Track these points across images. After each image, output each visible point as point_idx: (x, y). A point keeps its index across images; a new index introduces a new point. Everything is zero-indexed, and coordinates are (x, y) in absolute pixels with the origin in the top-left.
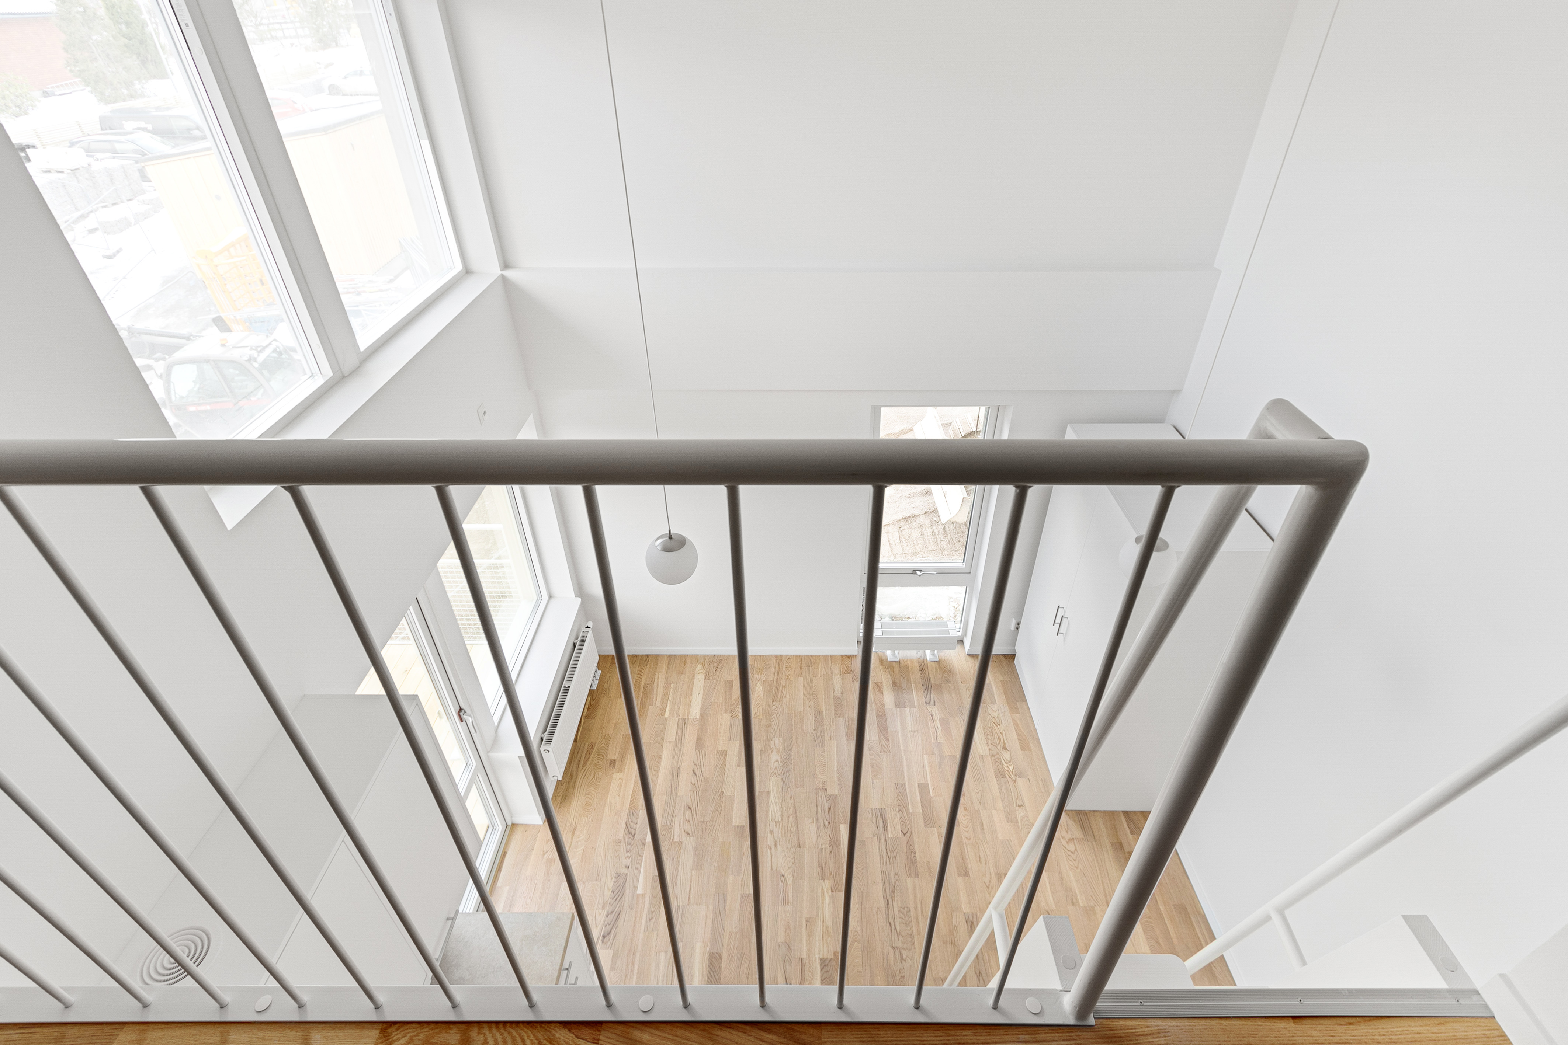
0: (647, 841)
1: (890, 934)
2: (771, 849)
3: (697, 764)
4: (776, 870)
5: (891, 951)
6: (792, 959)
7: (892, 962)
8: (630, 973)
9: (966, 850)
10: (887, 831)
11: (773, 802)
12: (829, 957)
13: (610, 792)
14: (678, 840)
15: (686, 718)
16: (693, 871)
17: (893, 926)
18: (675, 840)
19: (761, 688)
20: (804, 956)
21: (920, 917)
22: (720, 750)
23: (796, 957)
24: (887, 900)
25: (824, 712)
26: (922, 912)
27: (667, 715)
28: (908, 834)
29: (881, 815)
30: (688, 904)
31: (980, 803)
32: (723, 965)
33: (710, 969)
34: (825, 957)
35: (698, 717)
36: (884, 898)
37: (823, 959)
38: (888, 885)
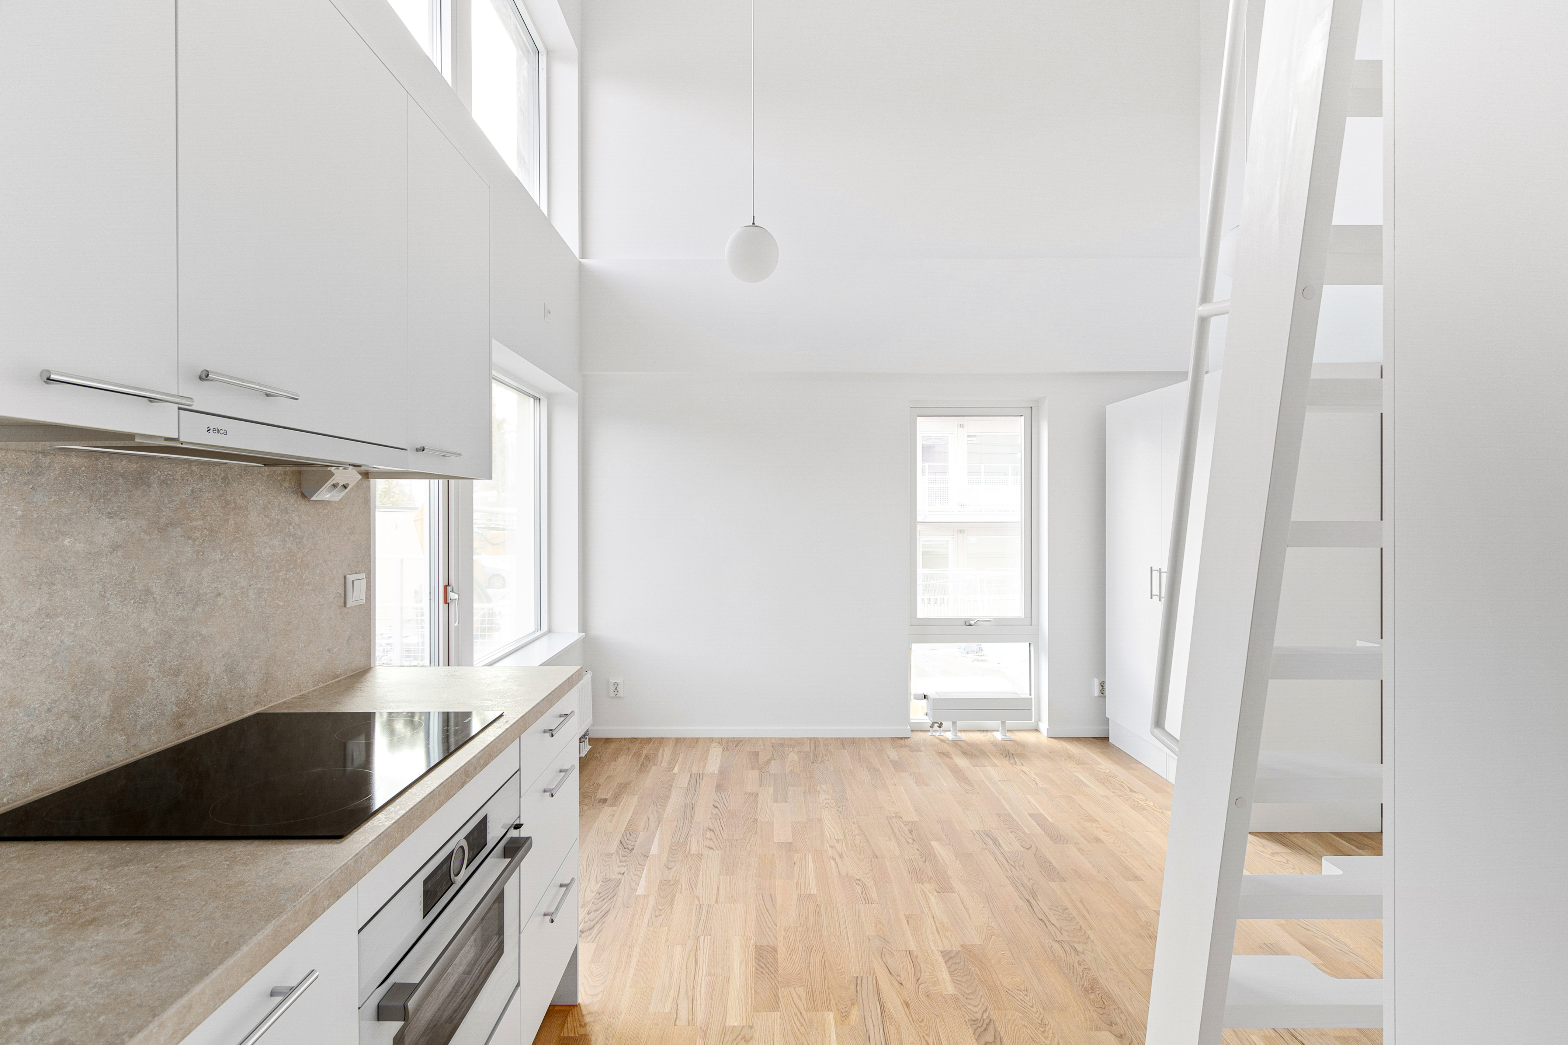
0: (650, 854)
1: (1046, 929)
2: (834, 859)
3: (718, 801)
4: (847, 875)
5: (1056, 946)
6: (894, 952)
7: (1062, 955)
8: (623, 966)
9: (1126, 862)
10: (1001, 846)
11: (829, 825)
12: (954, 949)
13: (598, 820)
14: (696, 853)
15: (701, 772)
16: (721, 877)
17: (1047, 923)
18: (692, 852)
19: (796, 756)
20: (913, 947)
21: (1087, 915)
22: (749, 792)
23: (900, 949)
24: (1028, 900)
25: (881, 770)
26: (1088, 911)
27: (676, 770)
28: (1033, 848)
29: (986, 835)
30: (716, 902)
31: (1124, 827)
32: (780, 957)
33: (759, 960)
34: (948, 949)
35: (716, 772)
36: (1021, 898)
37: (951, 952)
38: (1023, 888)
